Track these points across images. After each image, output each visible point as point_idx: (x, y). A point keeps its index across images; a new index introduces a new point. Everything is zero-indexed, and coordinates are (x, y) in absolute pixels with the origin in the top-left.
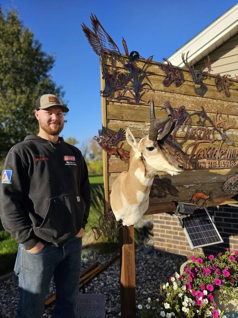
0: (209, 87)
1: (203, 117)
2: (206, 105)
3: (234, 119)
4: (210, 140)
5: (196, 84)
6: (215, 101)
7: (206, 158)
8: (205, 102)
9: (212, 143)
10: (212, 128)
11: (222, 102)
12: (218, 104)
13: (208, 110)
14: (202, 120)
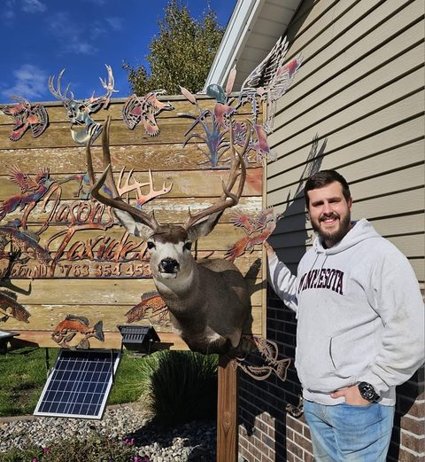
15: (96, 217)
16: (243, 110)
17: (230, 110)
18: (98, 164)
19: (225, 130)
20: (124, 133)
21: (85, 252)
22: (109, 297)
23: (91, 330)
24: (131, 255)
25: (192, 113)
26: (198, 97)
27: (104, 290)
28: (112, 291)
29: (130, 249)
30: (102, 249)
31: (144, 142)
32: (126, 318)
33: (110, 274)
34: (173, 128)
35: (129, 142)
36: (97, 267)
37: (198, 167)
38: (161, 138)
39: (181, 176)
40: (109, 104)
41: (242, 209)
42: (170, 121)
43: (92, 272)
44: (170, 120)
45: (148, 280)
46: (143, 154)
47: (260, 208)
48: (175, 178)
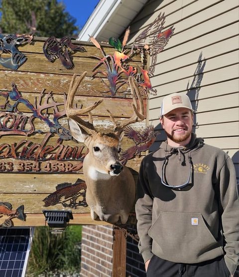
0: (29, 56)
1: (13, 98)
2: (22, 82)
3: (79, 101)
4: (25, 132)
5: (4, 52)
6: (42, 76)
7: (13, 157)
8: (20, 78)
9: (29, 136)
10: (30, 115)
11: (56, 78)
12: (49, 80)
13: (25, 89)
14: (12, 103)
15: (20, 126)
16: (134, 58)
17: (125, 57)
18: (22, 85)
19: (121, 71)
20: (43, 64)
21: (9, 152)
22: (30, 187)
23: (14, 213)
24: (49, 156)
25: (97, 55)
26: (102, 45)
27: (25, 182)
28: (32, 182)
29: (48, 151)
30: (25, 151)
31: (60, 72)
32: (44, 203)
33: (31, 170)
34: (83, 64)
35: (48, 71)
36: (20, 164)
37: (101, 95)
38: (74, 71)
39: (88, 100)
40: (33, 40)
41: (132, 127)
42: (80, 60)
43: (16, 168)
44: (80, 58)
45: (62, 175)
46: (59, 81)
47: (145, 127)
48: (84, 101)
